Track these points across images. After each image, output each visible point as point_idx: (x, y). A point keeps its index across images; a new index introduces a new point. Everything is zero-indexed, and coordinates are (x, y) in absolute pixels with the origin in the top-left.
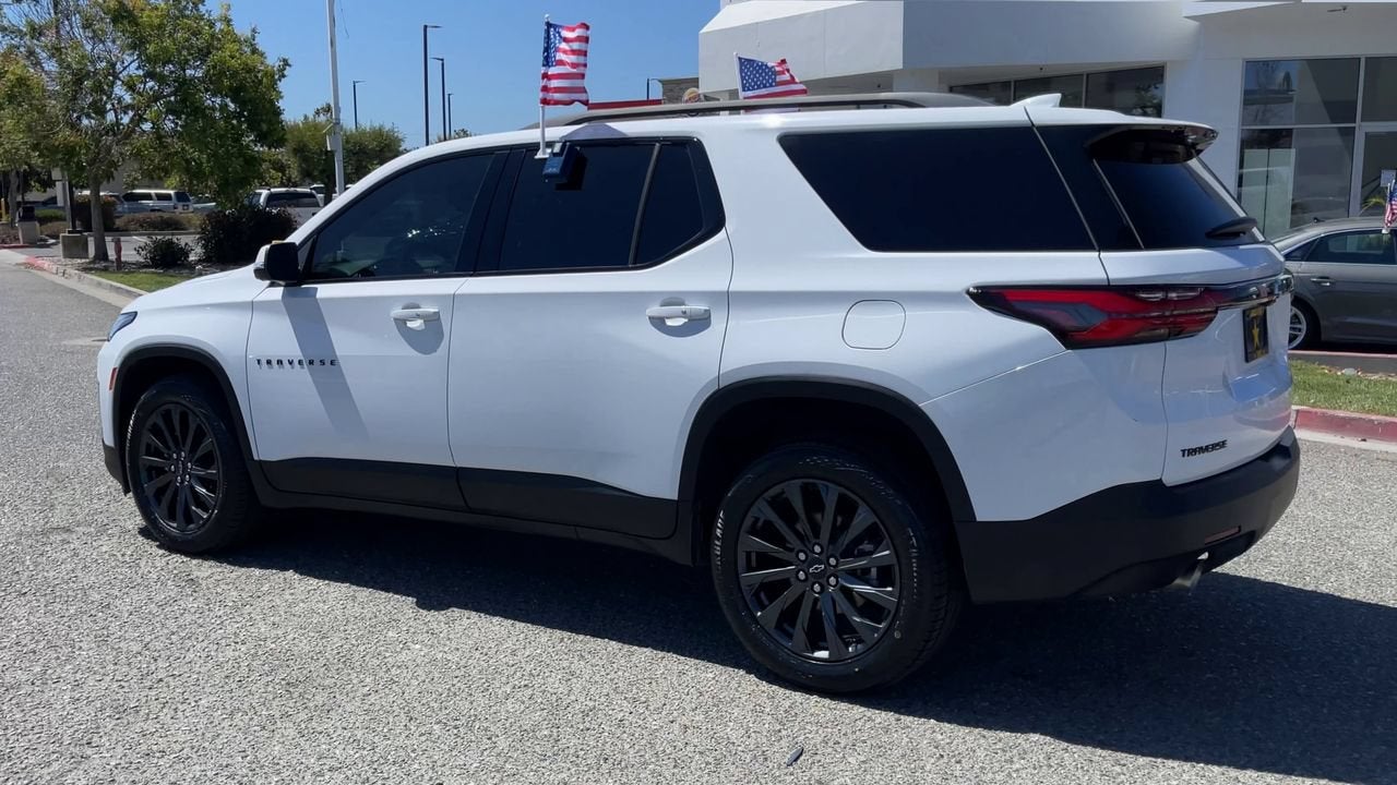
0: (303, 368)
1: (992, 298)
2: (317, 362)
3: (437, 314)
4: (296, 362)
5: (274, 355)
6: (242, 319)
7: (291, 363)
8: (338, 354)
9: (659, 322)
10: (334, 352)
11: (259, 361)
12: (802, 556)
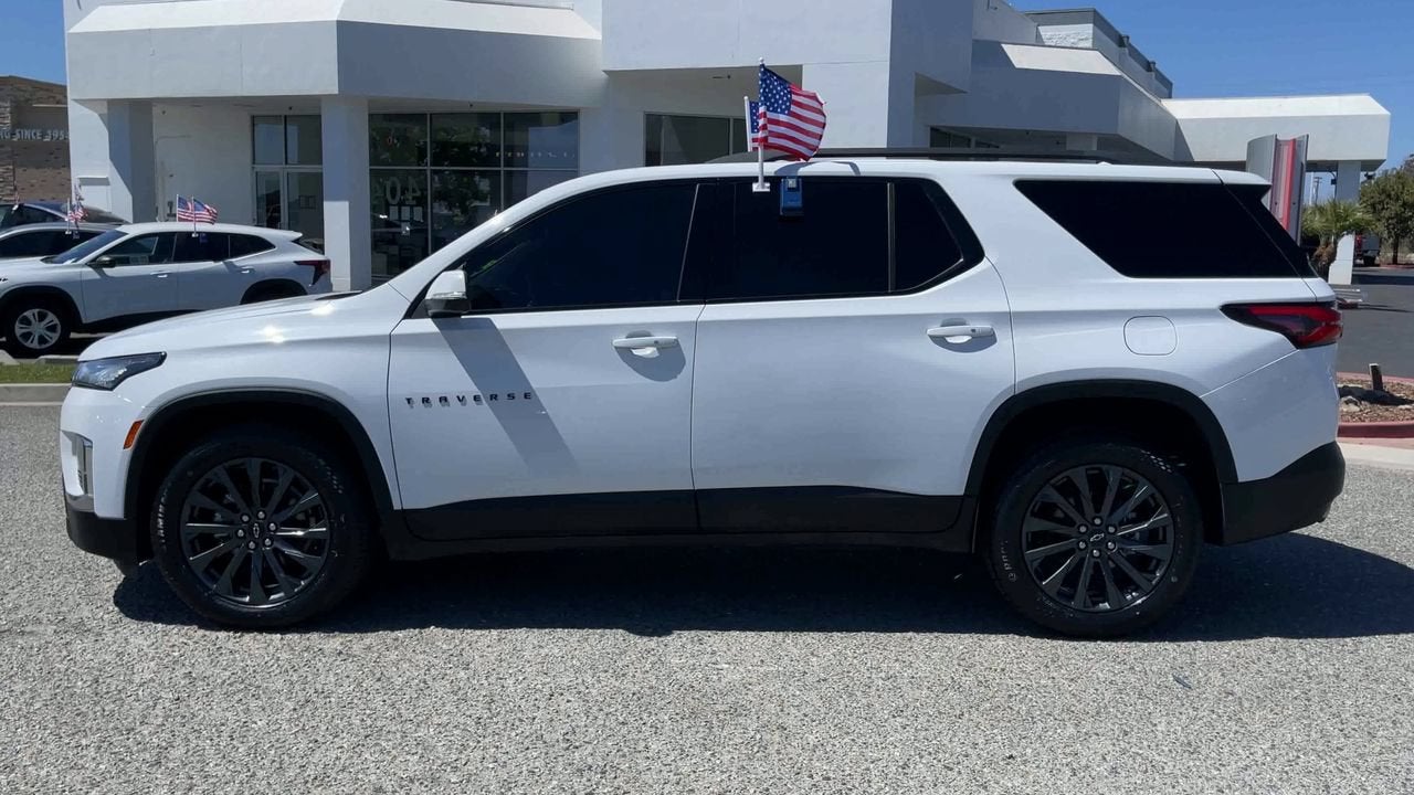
0: (481, 404)
1: (1240, 312)
2: (503, 397)
3: (676, 340)
4: (470, 399)
5: (434, 392)
6: (378, 356)
7: (461, 400)
8: (534, 385)
9: (940, 340)
10: (529, 383)
11: (409, 400)
12: (1083, 529)
